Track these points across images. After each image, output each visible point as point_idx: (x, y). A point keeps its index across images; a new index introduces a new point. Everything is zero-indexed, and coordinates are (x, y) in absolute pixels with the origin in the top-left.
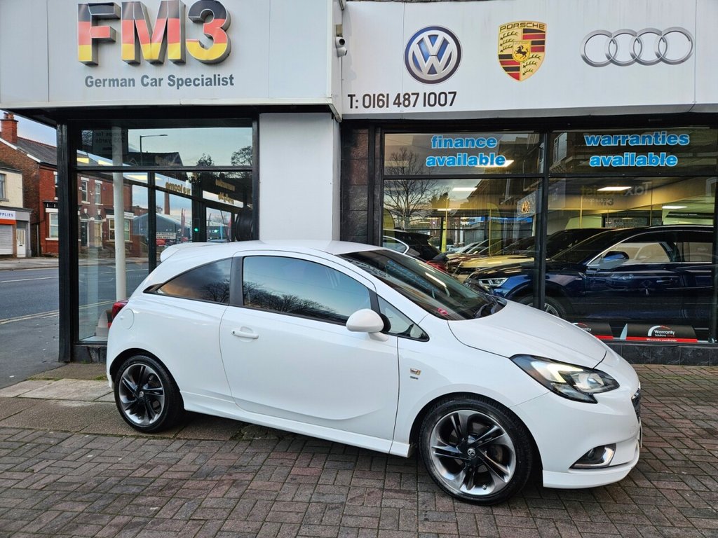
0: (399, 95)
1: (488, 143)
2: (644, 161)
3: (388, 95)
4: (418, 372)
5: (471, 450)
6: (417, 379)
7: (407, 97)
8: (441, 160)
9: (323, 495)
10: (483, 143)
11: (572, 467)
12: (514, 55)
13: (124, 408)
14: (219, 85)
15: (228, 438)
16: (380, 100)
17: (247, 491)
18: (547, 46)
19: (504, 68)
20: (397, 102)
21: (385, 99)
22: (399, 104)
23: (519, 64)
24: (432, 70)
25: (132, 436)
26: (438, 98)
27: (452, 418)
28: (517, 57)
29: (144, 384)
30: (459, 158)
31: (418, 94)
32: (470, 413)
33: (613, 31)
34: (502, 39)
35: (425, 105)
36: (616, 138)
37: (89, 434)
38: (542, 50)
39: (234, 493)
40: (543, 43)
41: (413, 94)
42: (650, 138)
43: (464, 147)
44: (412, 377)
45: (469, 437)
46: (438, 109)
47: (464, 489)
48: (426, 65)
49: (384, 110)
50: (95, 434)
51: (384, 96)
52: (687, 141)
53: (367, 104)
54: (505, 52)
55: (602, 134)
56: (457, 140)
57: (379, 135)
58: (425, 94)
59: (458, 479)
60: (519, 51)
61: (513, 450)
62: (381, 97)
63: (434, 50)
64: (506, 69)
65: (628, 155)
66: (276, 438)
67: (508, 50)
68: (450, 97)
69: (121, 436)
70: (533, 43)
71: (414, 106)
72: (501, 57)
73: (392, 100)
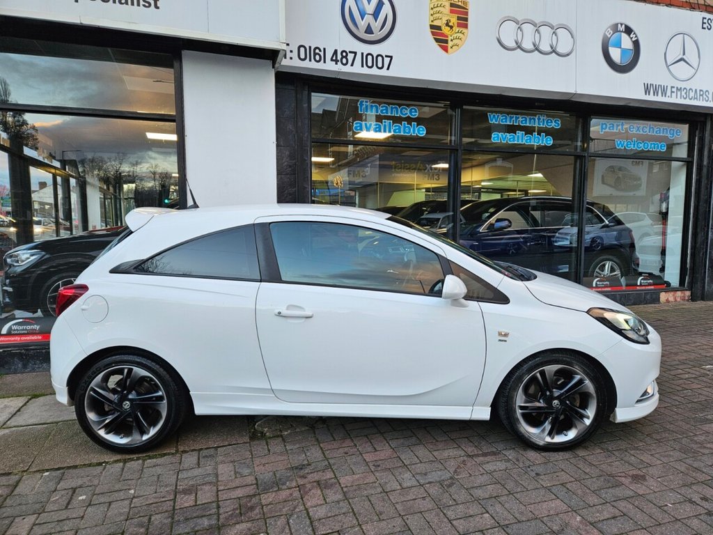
0: (336, 51)
1: (411, 112)
2: (530, 139)
3: (324, 49)
4: (506, 335)
5: (556, 402)
6: (505, 341)
7: (344, 54)
8: (368, 125)
9: (426, 474)
10: (406, 112)
11: (638, 401)
12: (443, 28)
13: (95, 428)
14: (138, 5)
15: (247, 439)
16: (316, 53)
17: (345, 489)
18: (470, 23)
19: (435, 39)
20: (334, 58)
21: (322, 54)
22: (336, 61)
23: (447, 37)
24: (369, 30)
25: (116, 461)
26: (375, 60)
27: (538, 375)
28: (446, 30)
29: (129, 392)
30: (385, 126)
31: (355, 53)
32: (555, 367)
33: (520, 19)
34: (432, 9)
35: (363, 66)
36: (511, 118)
37: (47, 470)
38: (466, 26)
39: (334, 496)
40: (466, 20)
41: (350, 52)
42: (534, 119)
43: (389, 114)
44: (500, 340)
45: (554, 390)
46: (375, 71)
47: (548, 439)
48: (363, 23)
49: (321, 66)
50: (58, 469)
51: (320, 51)
52: (558, 124)
53: (302, 56)
54: (436, 23)
55: (501, 113)
56: (382, 107)
57: (307, 92)
58: (362, 54)
59: (543, 431)
60: (447, 24)
61: (595, 395)
62: (317, 51)
63: (370, 8)
64: (437, 40)
65: (520, 133)
66: (307, 428)
67: (438, 20)
68: (387, 60)
69: (100, 464)
70: (459, 18)
71: (352, 65)
72: (432, 27)
73: (329, 55)
